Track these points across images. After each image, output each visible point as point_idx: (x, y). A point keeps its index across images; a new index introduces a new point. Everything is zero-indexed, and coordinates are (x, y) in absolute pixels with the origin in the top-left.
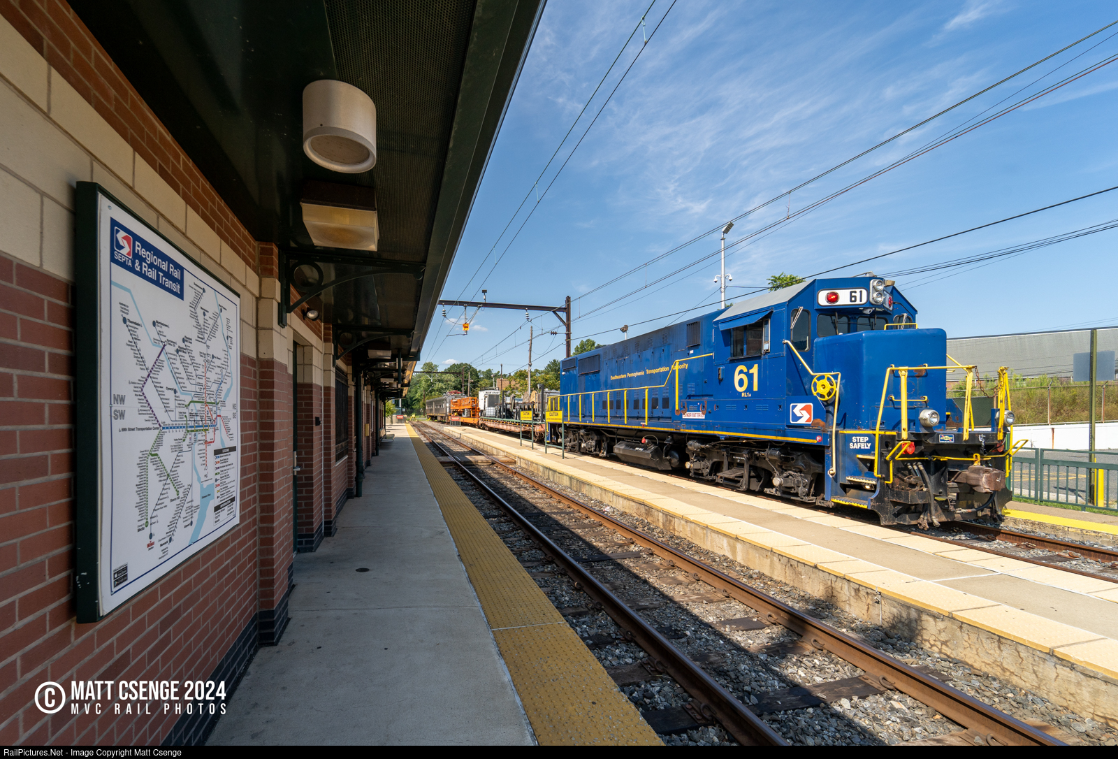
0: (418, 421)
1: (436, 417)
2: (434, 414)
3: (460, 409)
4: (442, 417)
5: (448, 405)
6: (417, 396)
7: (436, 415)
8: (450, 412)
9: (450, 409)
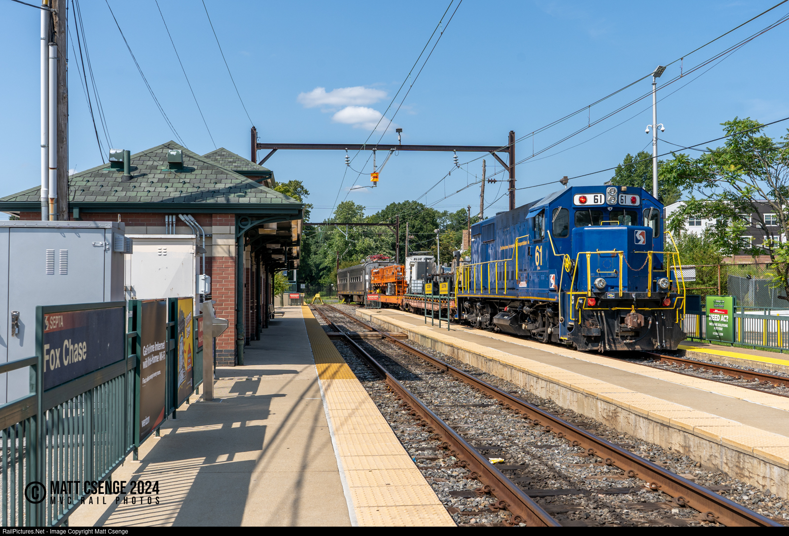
0: (325, 304)
1: (352, 296)
2: (348, 292)
3: (382, 282)
4: (359, 296)
5: (367, 277)
6: (327, 262)
7: (351, 293)
8: (370, 288)
9: (370, 284)
